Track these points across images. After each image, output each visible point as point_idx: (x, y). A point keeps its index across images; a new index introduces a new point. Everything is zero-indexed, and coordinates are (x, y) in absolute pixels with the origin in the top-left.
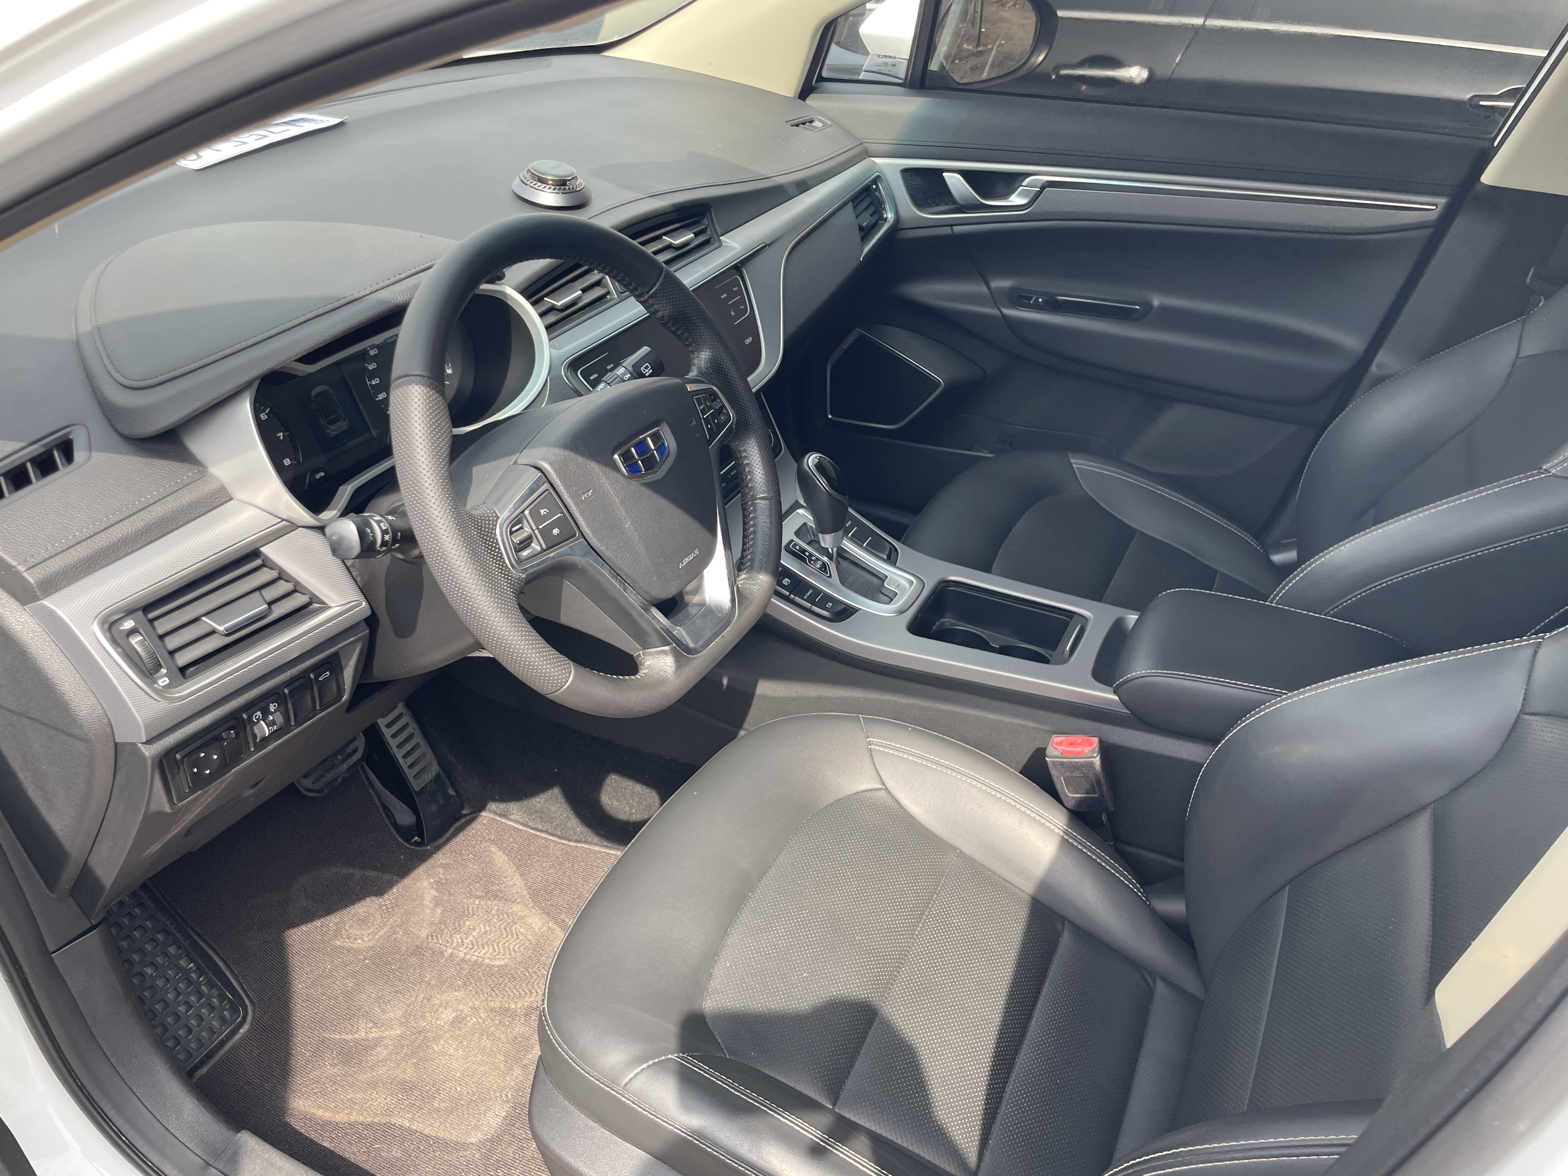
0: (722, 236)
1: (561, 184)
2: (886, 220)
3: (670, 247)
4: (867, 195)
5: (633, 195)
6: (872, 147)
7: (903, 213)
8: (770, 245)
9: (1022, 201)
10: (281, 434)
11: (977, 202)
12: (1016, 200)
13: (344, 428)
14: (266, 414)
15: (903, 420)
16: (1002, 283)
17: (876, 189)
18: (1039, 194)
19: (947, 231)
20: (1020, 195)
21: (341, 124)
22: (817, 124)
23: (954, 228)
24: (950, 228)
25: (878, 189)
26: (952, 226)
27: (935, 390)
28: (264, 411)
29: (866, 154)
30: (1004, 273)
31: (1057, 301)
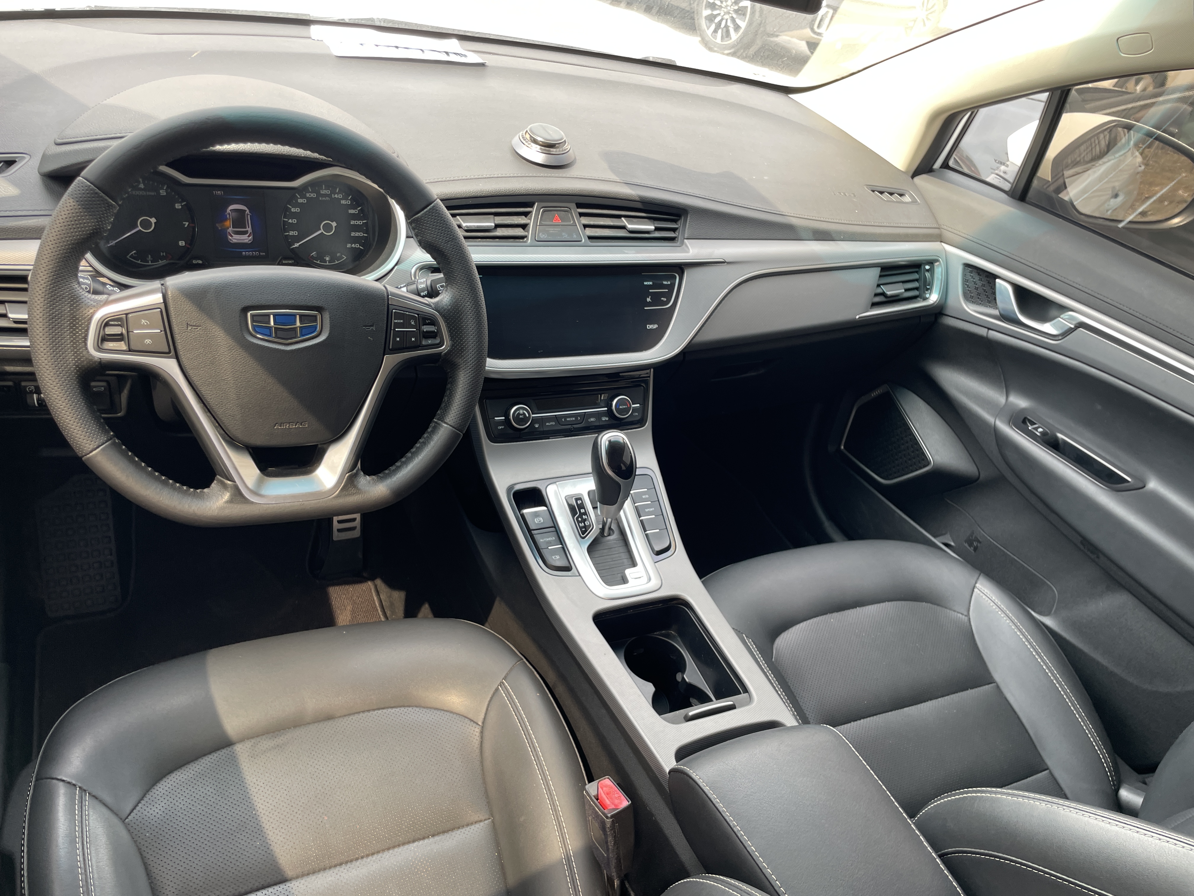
0: (687, 239)
1: (548, 146)
2: (925, 299)
3: (623, 228)
4: (917, 272)
5: (613, 177)
6: (947, 235)
7: (951, 302)
8: (729, 263)
9: (1054, 332)
10: (187, 223)
11: (1014, 317)
12: (1048, 328)
13: (246, 241)
14: (181, 205)
15: (892, 479)
16: (1020, 402)
17: (928, 270)
18: (1070, 331)
19: (983, 332)
20: (1054, 326)
21: (483, 65)
22: (907, 199)
23: (990, 331)
24: (986, 330)
25: (931, 271)
26: (989, 329)
27: (925, 466)
28: (181, 203)
29: (940, 238)
30: (1026, 391)
31: (1057, 438)
